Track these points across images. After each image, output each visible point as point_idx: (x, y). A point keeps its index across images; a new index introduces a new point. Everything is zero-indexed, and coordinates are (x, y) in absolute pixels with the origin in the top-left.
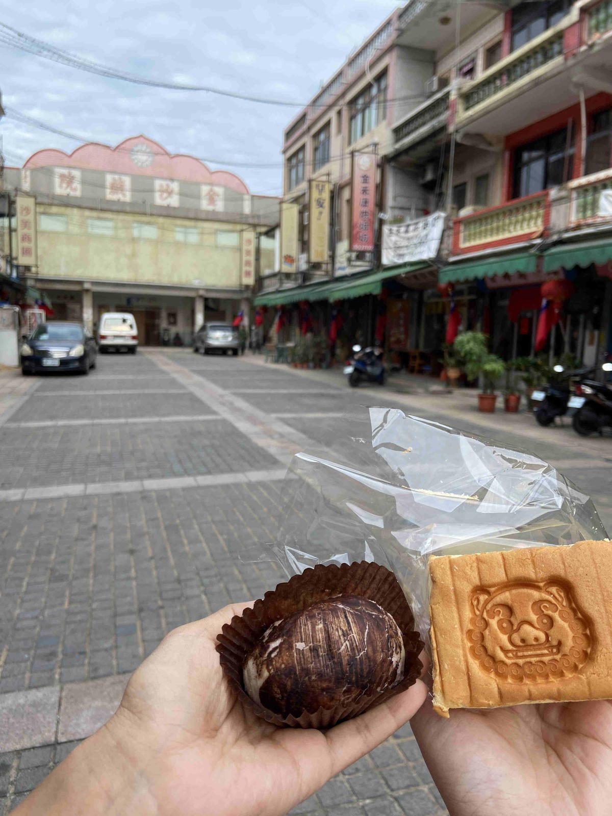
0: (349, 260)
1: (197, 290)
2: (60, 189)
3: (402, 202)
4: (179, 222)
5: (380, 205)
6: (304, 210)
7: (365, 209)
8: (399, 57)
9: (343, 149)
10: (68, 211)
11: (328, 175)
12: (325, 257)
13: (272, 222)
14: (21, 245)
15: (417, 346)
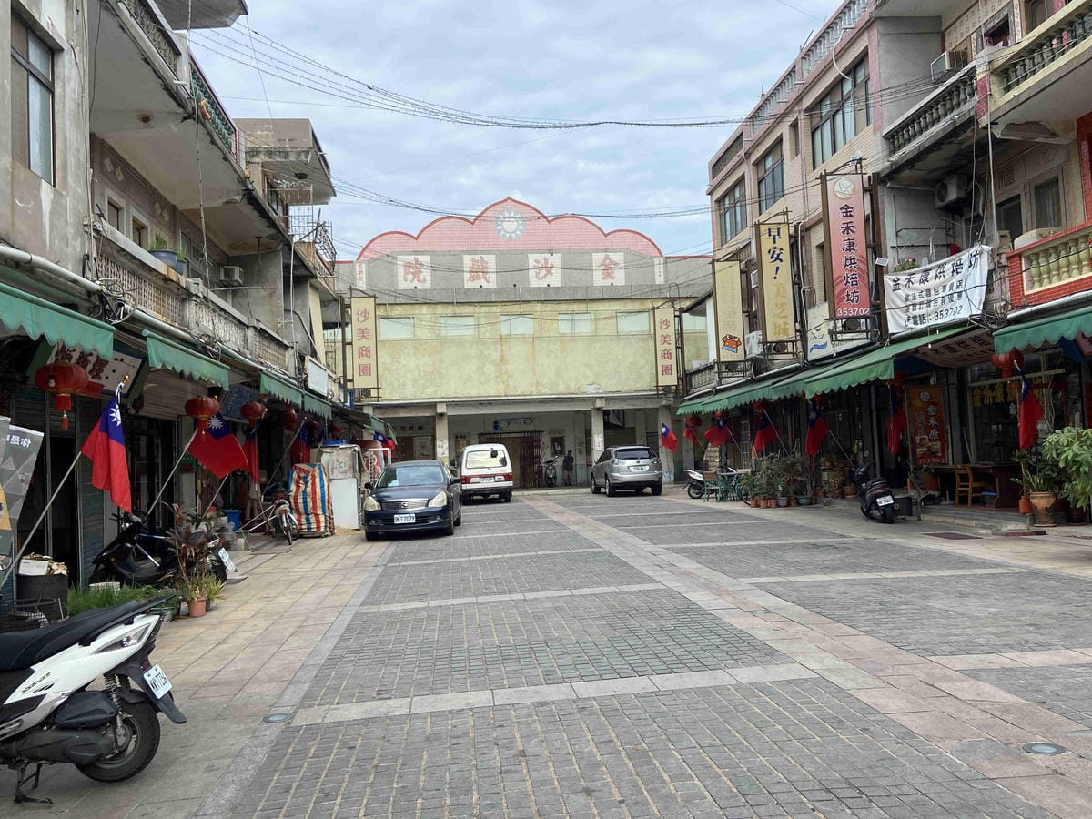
0: (832, 333)
1: (592, 400)
2: (405, 284)
3: (912, 237)
4: (564, 307)
5: (876, 248)
6: (750, 269)
7: (850, 255)
8: (882, 35)
9: (804, 175)
10: (417, 310)
11: (785, 213)
12: (791, 332)
13: (699, 292)
14: (358, 361)
15: (966, 460)
